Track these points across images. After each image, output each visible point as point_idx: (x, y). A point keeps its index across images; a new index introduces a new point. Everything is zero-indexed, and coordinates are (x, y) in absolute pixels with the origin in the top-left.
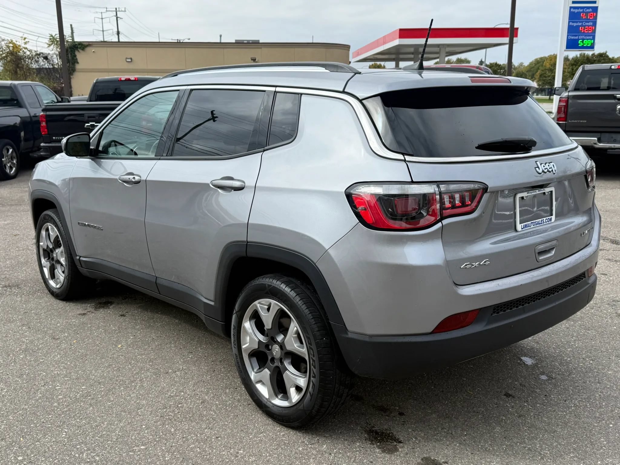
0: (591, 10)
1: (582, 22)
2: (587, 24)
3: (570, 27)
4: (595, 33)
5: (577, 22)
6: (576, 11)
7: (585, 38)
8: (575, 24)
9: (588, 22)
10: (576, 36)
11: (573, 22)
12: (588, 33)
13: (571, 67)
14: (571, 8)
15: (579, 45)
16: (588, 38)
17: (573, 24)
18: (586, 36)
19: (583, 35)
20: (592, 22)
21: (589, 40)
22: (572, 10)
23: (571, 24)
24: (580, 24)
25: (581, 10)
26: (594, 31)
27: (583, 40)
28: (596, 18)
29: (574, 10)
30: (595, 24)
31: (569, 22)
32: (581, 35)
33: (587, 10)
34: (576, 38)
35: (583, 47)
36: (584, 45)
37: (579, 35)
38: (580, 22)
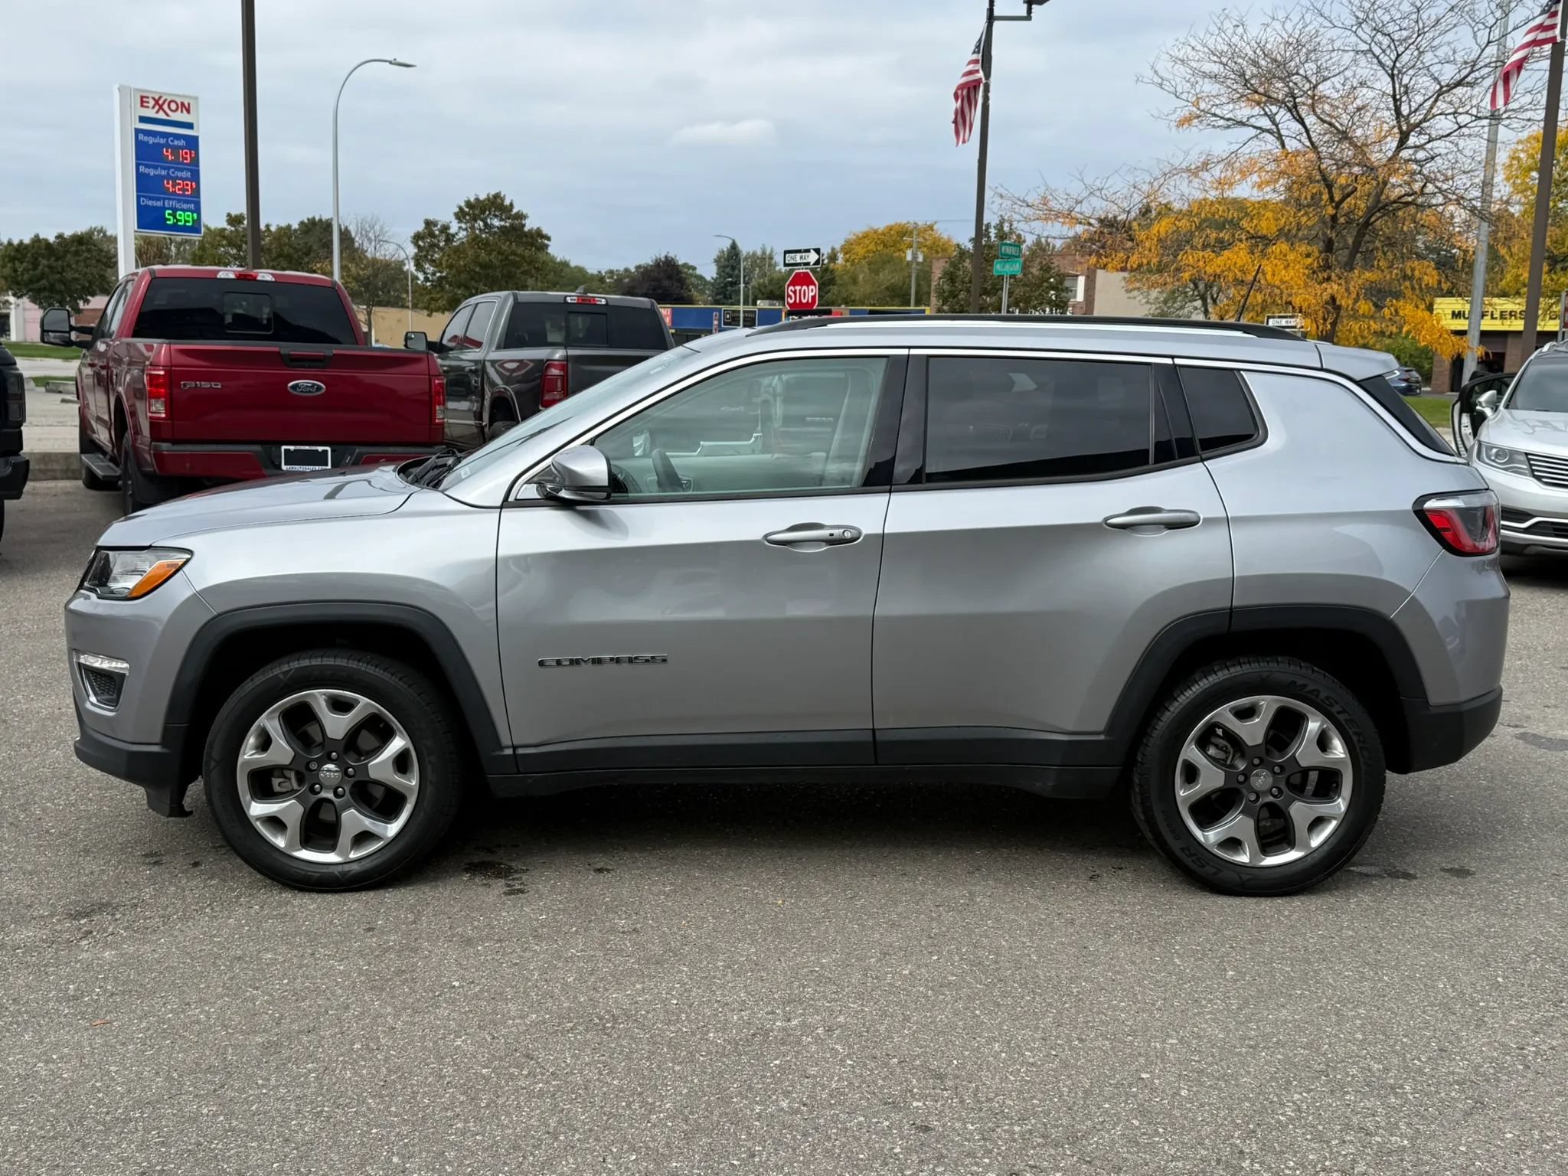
0: (182, 143)
1: (169, 168)
2: (179, 174)
3: (140, 177)
4: (198, 196)
5: (155, 167)
6: (151, 140)
7: (178, 206)
8: (152, 172)
9: (182, 170)
10: (158, 199)
11: (147, 166)
12: (184, 195)
13: (9, 265)
14: (138, 131)
15: (168, 222)
16: (185, 206)
17: (147, 171)
18: (179, 201)
19: (174, 199)
20: (188, 170)
21: (187, 213)
22: (141, 137)
23: (142, 169)
24: (163, 173)
25: (162, 141)
26: (196, 192)
27: (175, 210)
28: (196, 161)
29: (146, 139)
30: (195, 176)
31: (138, 166)
32: (169, 199)
33: (176, 143)
34: (159, 204)
35: (175, 227)
36: (179, 223)
37: (164, 199)
38: (164, 168)
